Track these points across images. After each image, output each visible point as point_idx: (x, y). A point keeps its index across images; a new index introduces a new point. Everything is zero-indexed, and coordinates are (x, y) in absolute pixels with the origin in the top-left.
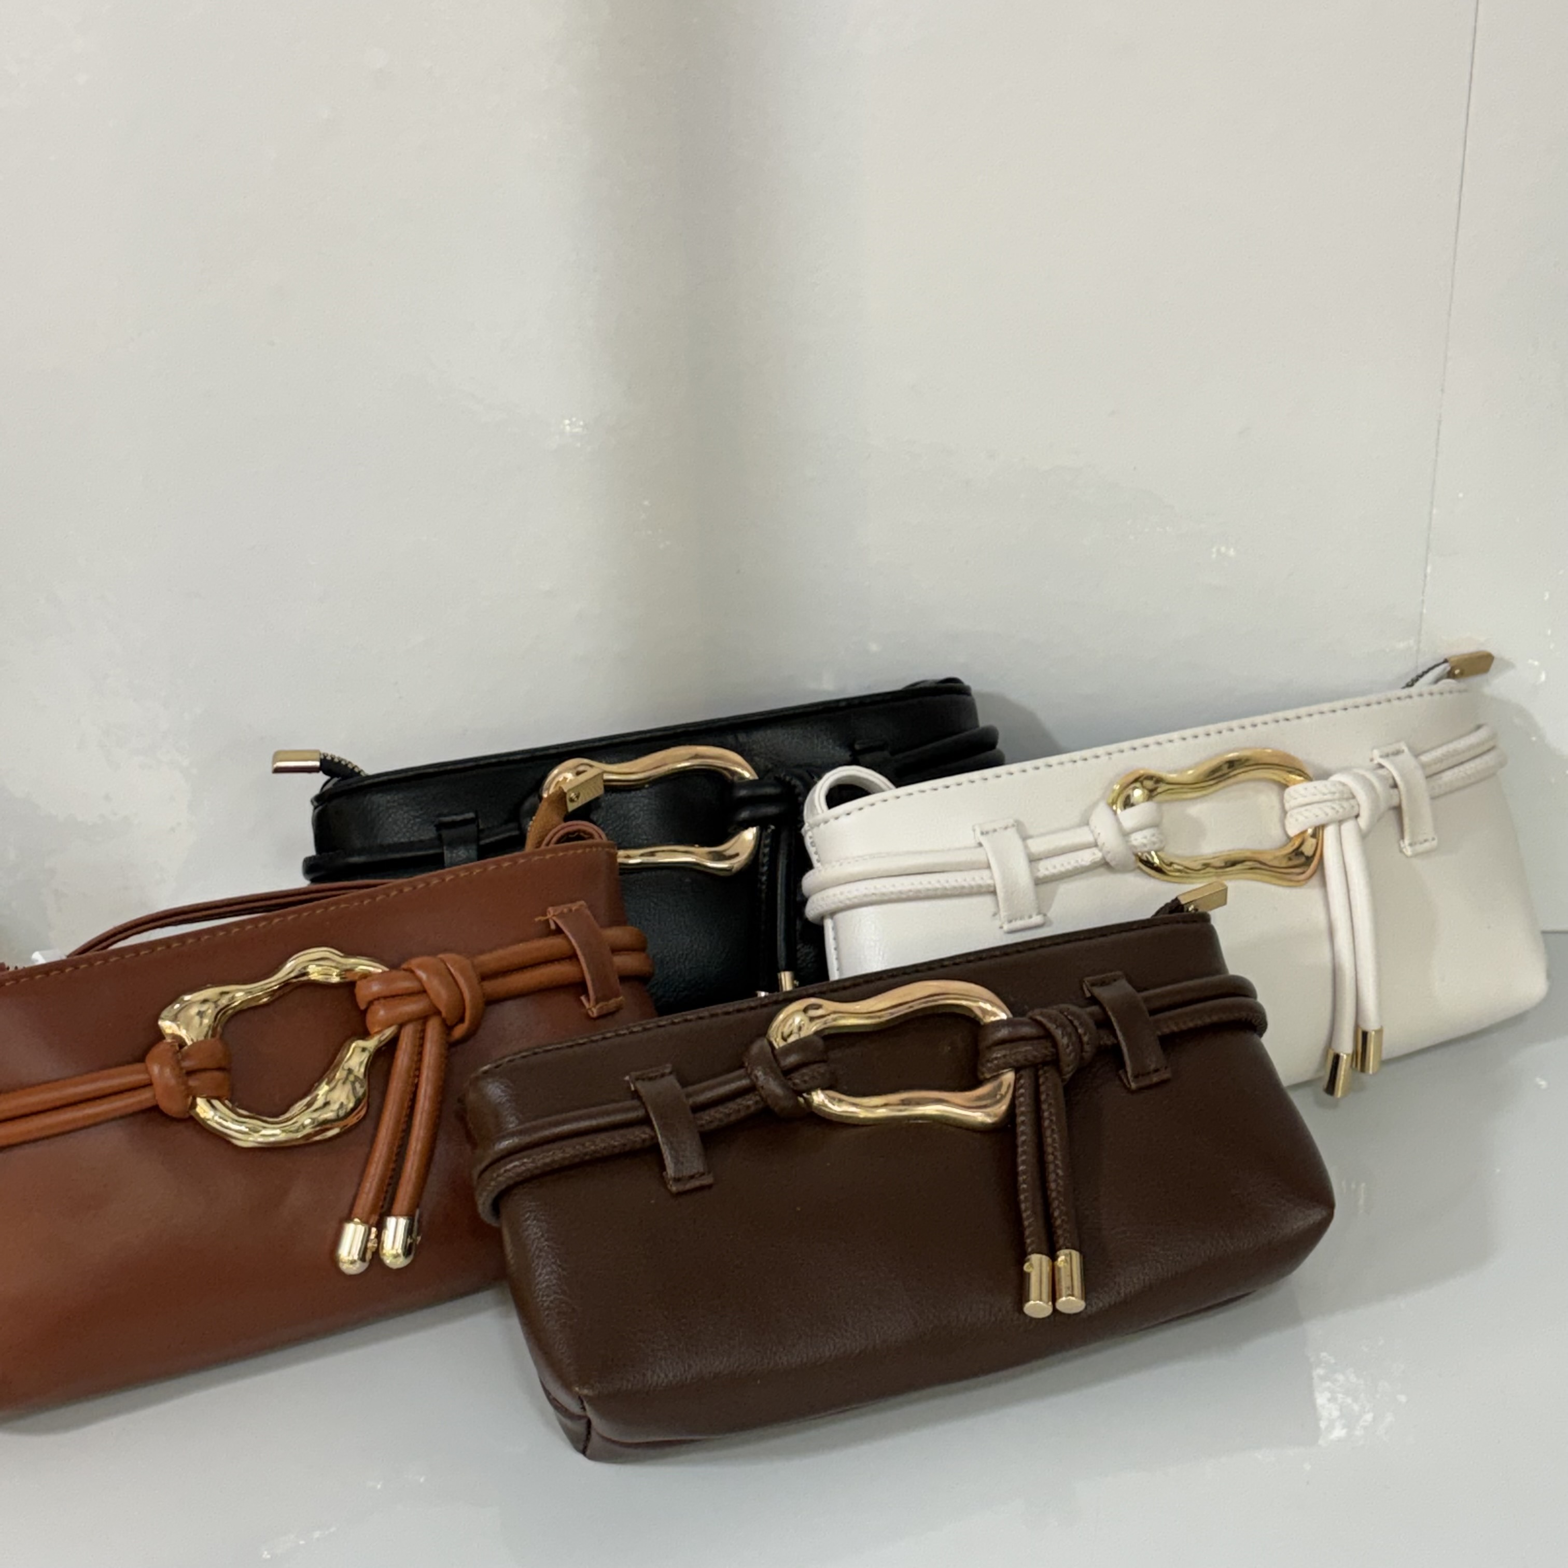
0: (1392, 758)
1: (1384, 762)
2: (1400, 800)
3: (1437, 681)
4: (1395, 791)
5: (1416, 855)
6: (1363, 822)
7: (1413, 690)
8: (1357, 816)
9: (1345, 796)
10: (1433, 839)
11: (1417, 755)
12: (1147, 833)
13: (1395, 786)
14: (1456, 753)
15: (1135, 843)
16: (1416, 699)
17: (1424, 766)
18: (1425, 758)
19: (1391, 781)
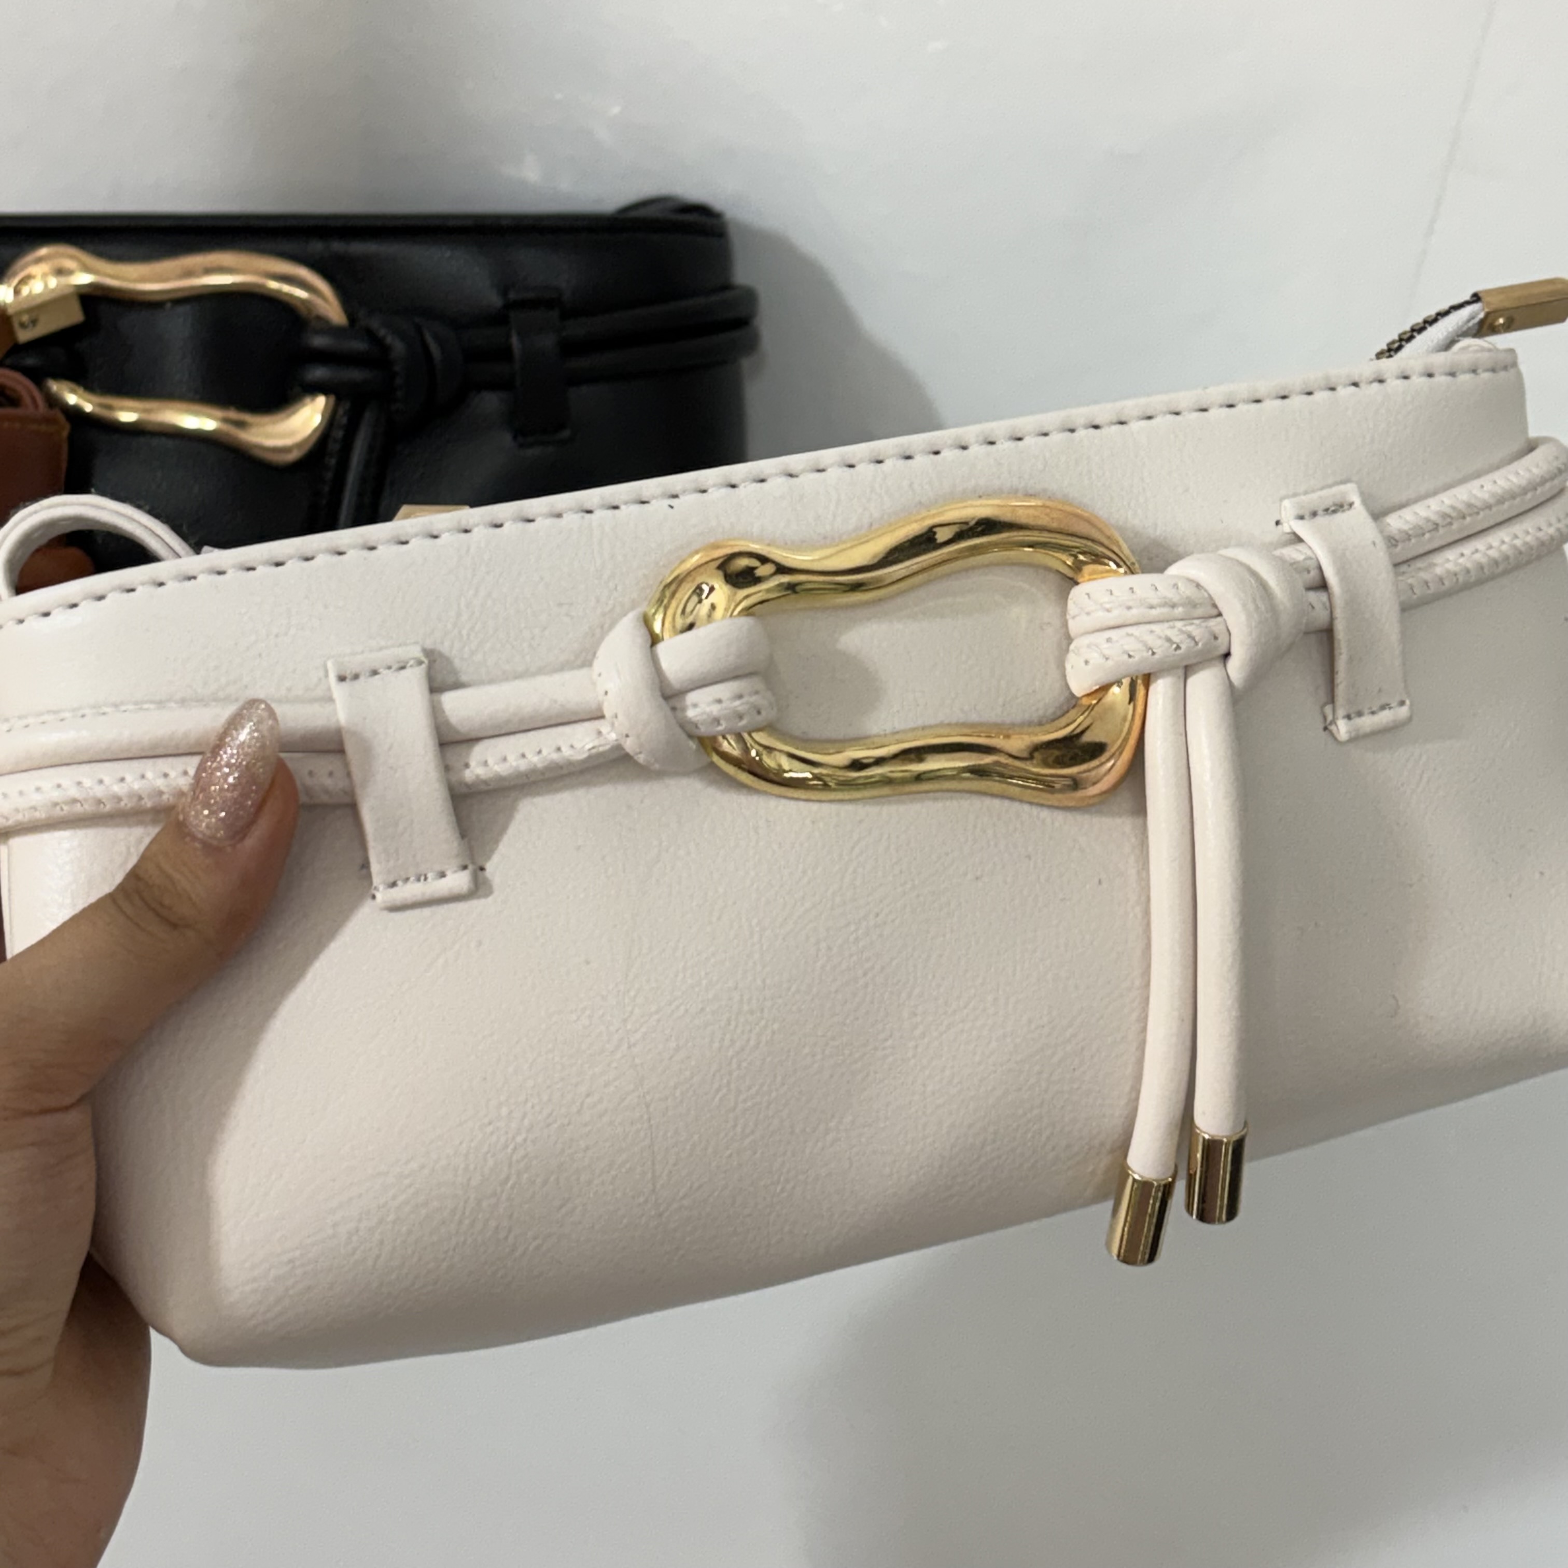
0: (1321, 520)
1: (1301, 528)
2: (1332, 619)
3: (1448, 345)
4: (1323, 597)
5: (1356, 738)
6: (1236, 668)
7: (1389, 365)
8: (1227, 655)
9: (1200, 612)
10: (1402, 703)
11: (1378, 515)
12: (723, 690)
13: (1323, 585)
14: (1473, 509)
15: (691, 713)
16: (1394, 384)
17: (1392, 542)
18: (1396, 522)
19: (1314, 573)
